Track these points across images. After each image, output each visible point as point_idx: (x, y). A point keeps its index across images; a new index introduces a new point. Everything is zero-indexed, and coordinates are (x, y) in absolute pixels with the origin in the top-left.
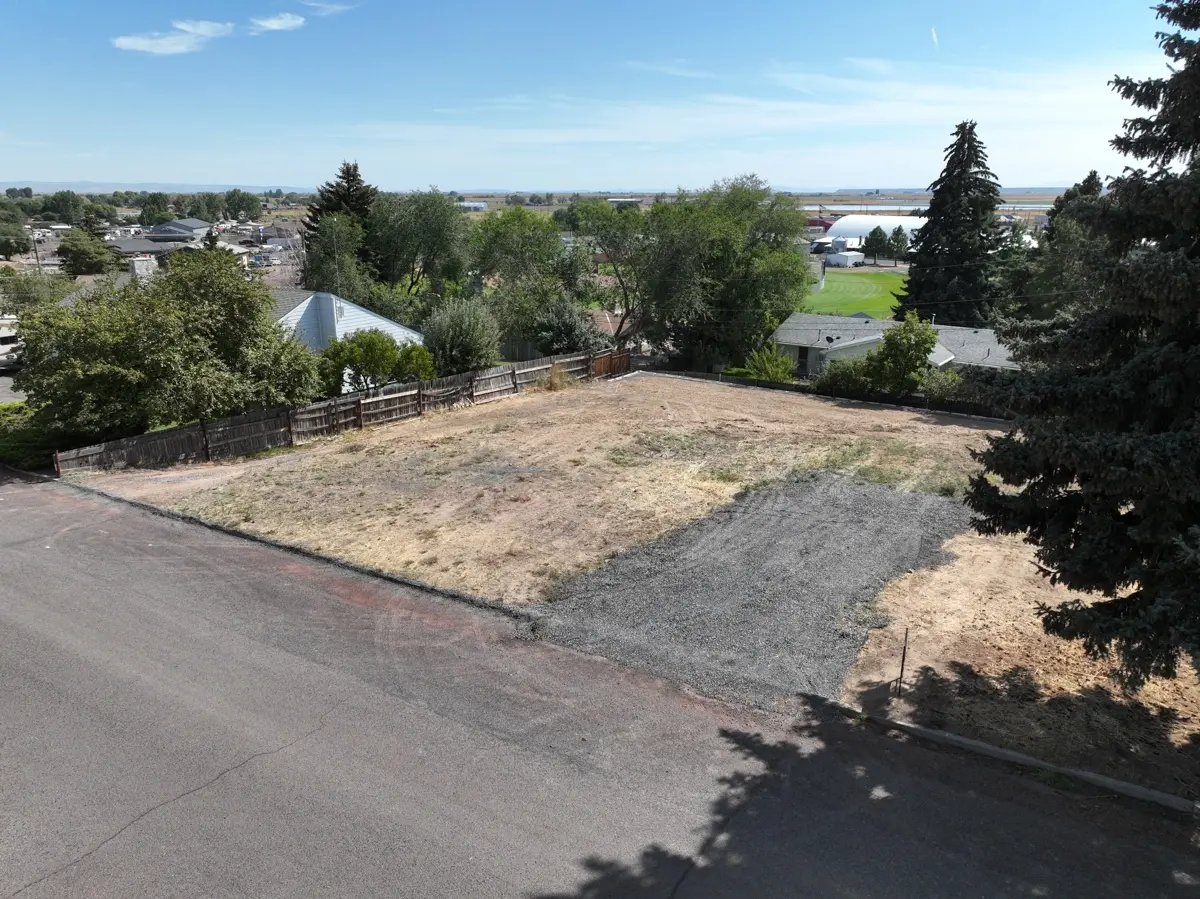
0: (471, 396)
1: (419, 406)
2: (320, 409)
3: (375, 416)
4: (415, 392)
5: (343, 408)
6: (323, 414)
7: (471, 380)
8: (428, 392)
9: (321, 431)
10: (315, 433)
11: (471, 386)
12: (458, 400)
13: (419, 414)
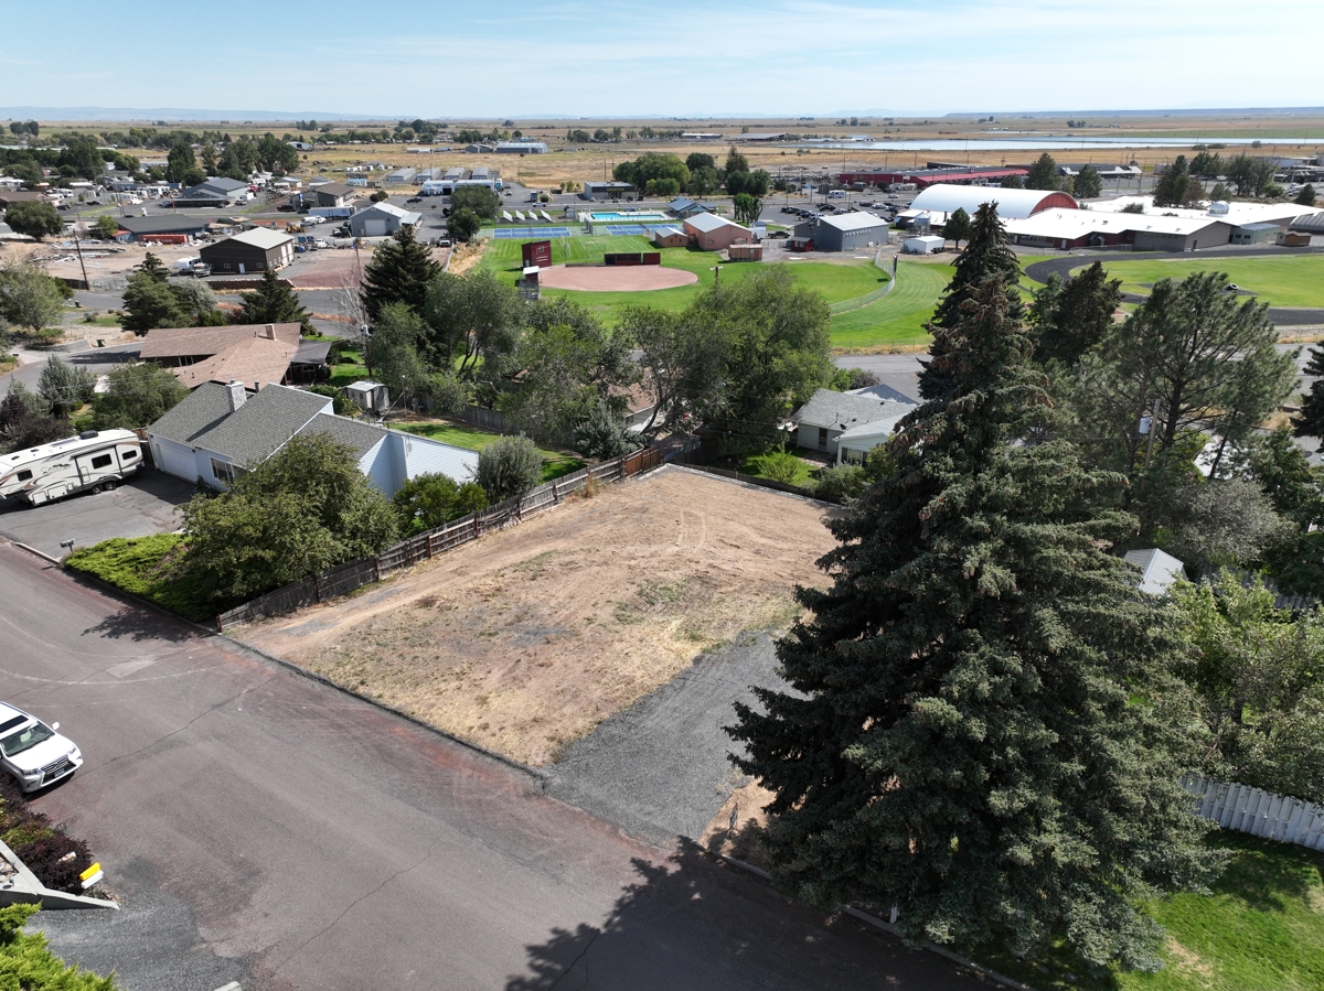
0: (518, 514)
1: (475, 530)
2: (398, 549)
3: (441, 546)
4: (472, 521)
5: (416, 545)
6: (401, 552)
7: (518, 502)
8: (483, 519)
9: (400, 565)
10: (395, 567)
11: (518, 506)
12: (507, 520)
13: (476, 537)
